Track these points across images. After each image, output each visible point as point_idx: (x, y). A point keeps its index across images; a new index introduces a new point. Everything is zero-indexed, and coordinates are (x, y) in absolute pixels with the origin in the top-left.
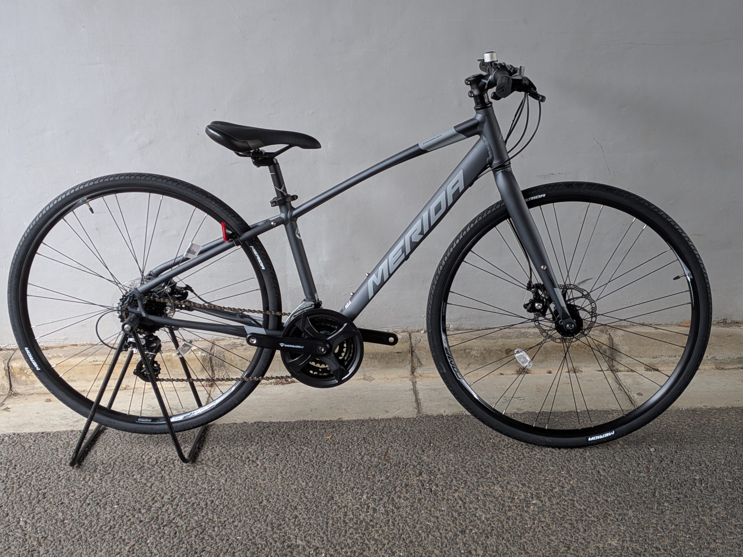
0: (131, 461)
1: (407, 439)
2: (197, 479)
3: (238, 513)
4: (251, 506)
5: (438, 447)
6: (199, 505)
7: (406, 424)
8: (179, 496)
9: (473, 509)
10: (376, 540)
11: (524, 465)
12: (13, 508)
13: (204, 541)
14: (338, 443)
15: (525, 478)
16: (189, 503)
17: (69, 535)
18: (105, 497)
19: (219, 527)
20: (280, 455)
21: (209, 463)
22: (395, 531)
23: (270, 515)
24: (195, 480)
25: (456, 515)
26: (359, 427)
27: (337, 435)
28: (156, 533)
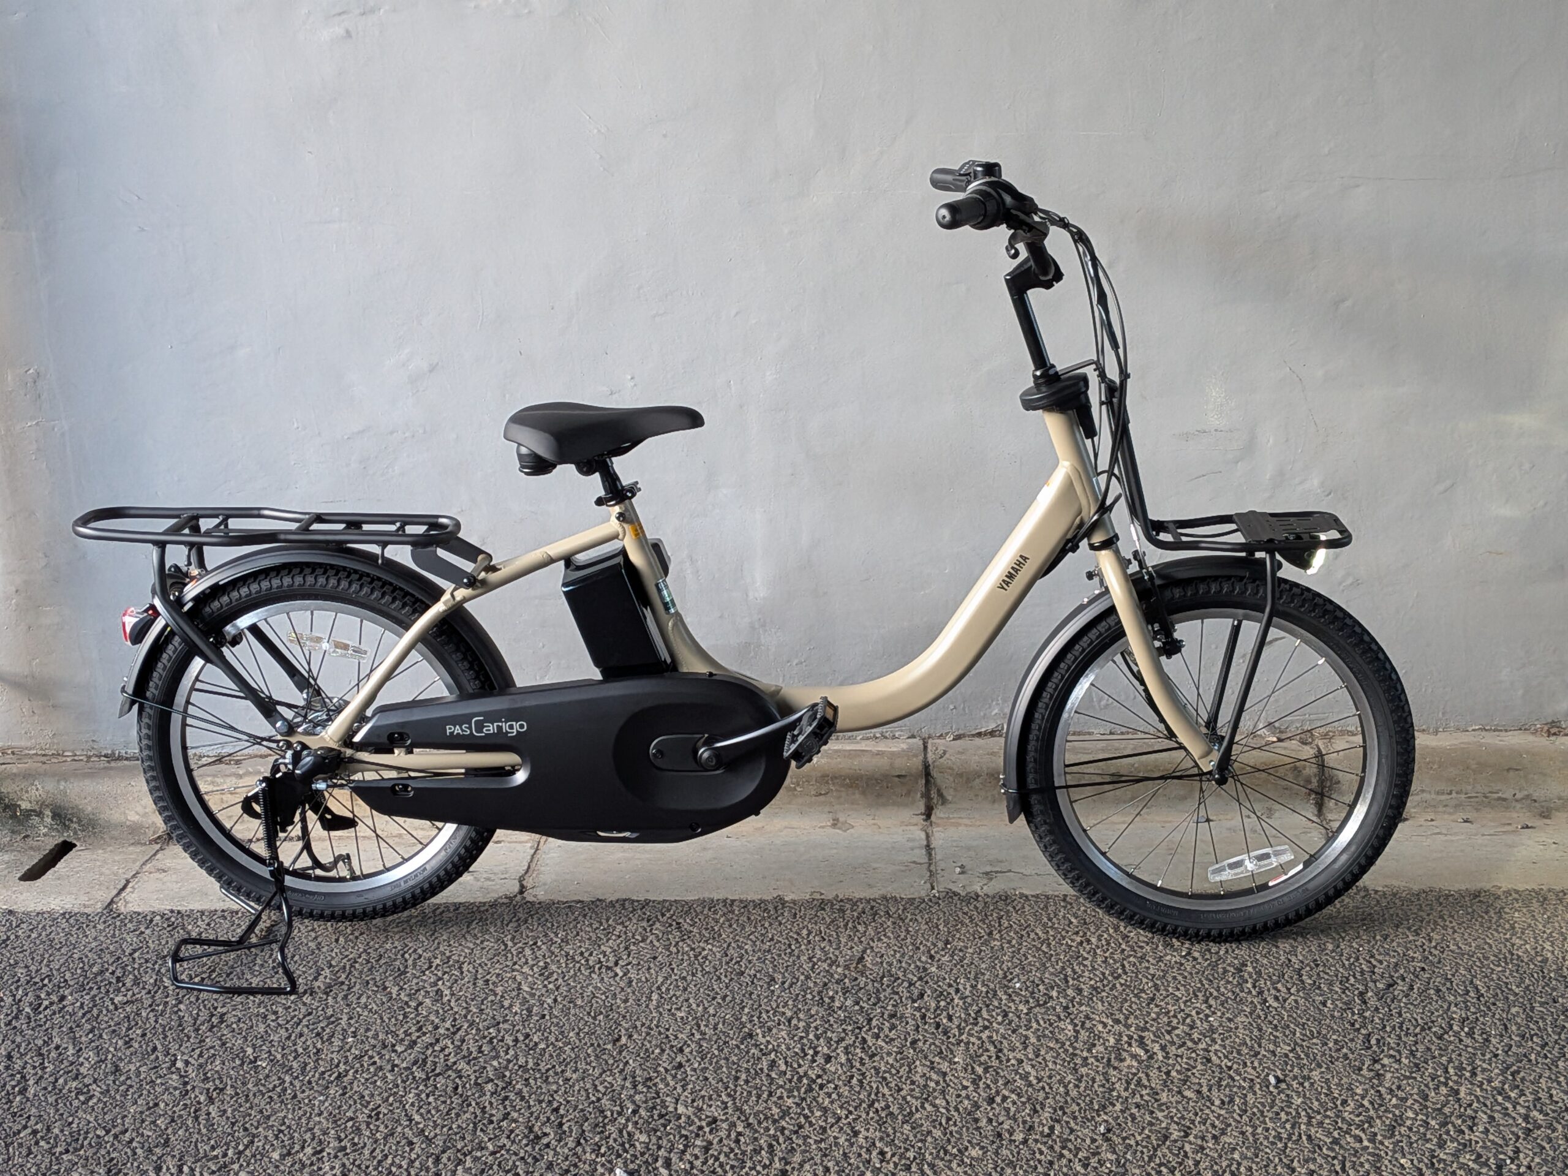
0: (382, 961)
1: (903, 935)
2: (502, 997)
3: (573, 1056)
4: (599, 1045)
5: (961, 950)
6: (502, 1041)
7: (905, 909)
8: (466, 1025)
9: (1013, 1062)
10: (825, 1110)
11: (1122, 985)
12: (166, 1037)
13: (507, 1103)
14: (772, 939)
15: (1120, 1010)
16: (485, 1037)
17: (264, 1085)
18: (333, 1022)
19: (535, 1079)
20: (660, 958)
21: (526, 969)
22: (861, 1096)
23: (631, 1062)
24: (499, 997)
25: (980, 1070)
26: (813, 912)
27: (771, 924)
28: (421, 1088)
